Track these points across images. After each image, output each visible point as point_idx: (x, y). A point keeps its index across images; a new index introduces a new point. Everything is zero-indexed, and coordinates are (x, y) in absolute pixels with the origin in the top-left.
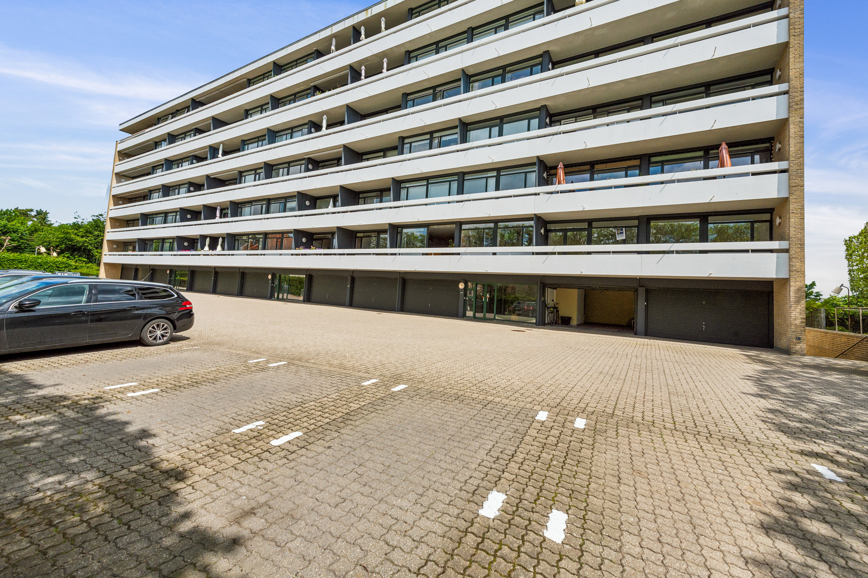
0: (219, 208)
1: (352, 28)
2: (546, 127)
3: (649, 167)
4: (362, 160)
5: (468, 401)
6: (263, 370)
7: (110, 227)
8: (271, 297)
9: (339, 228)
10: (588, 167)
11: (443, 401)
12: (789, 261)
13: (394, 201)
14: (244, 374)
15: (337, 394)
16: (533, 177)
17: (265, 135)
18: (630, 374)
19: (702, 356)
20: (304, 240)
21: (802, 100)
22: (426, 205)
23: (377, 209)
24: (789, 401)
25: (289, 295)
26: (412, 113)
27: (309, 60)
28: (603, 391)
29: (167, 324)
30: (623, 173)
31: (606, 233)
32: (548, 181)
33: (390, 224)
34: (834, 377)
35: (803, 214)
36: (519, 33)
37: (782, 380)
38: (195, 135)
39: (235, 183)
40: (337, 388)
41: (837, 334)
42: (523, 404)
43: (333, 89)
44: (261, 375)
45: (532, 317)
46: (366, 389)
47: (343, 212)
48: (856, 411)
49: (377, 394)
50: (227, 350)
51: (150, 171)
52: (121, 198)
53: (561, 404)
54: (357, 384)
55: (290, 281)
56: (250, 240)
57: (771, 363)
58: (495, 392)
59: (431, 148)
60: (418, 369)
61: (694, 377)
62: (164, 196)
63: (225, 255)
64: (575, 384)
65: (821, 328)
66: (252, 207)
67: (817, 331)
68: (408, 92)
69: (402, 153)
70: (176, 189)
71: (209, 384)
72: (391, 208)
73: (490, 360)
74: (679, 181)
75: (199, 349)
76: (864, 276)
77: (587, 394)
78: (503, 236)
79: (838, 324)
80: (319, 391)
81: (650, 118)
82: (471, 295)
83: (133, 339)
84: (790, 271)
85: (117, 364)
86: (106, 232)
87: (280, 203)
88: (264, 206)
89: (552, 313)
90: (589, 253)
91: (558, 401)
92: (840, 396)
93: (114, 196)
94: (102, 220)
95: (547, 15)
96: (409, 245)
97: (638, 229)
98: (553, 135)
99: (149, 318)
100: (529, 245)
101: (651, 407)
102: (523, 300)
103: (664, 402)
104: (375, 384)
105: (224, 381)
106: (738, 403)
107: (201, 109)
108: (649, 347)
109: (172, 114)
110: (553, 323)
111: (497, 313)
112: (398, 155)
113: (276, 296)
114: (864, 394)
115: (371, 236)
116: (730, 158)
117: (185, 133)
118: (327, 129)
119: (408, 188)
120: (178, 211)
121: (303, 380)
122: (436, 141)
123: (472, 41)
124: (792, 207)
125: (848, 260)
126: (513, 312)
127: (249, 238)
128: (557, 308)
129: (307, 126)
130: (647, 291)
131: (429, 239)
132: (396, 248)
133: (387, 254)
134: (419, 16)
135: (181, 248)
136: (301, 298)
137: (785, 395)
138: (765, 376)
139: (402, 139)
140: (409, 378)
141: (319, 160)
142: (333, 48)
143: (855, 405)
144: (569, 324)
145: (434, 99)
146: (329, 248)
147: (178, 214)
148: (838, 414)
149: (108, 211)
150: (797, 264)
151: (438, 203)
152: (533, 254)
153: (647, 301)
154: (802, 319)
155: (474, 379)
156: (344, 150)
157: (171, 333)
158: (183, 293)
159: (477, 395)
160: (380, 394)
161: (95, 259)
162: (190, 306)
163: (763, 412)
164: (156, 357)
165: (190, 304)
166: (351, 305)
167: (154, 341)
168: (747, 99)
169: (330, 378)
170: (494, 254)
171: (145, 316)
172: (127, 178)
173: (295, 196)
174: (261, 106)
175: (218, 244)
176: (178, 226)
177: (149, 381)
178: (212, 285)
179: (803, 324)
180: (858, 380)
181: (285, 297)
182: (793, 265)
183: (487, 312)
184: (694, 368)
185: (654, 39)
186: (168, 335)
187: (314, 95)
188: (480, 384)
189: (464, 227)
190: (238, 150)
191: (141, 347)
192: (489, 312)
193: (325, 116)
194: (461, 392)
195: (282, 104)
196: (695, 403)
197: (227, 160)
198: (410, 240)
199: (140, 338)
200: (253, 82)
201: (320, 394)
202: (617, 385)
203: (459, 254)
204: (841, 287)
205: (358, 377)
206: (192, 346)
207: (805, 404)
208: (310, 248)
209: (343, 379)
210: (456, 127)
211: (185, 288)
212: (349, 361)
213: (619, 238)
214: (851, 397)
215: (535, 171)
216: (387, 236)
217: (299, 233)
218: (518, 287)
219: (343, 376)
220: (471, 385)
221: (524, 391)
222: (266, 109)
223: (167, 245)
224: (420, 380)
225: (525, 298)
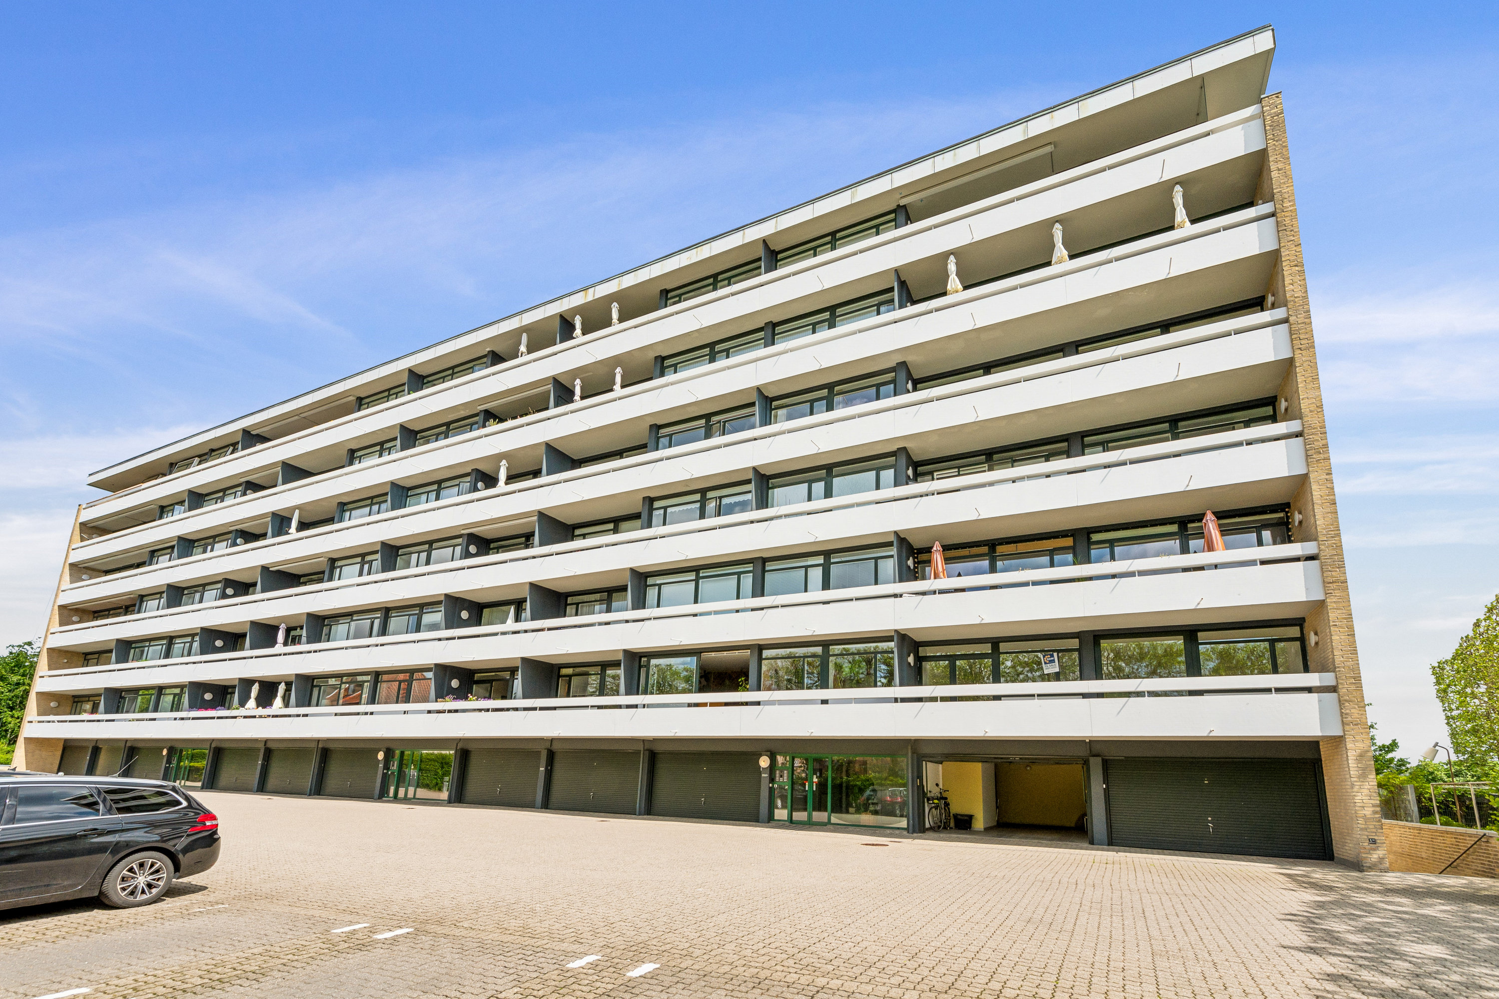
0: (283, 627)
1: (558, 318)
2: (907, 484)
3: (1089, 550)
4: (572, 538)
5: (779, 989)
6: (362, 947)
7: (47, 667)
8: (382, 796)
9: (525, 660)
10: (985, 549)
11: (729, 993)
12: (1340, 706)
13: (633, 609)
14: (322, 957)
15: (516, 990)
16: (889, 567)
17: (386, 494)
18: (1082, 920)
19: (1211, 879)
20: (455, 683)
21: (1326, 446)
22: (695, 615)
23: (600, 624)
24: (1362, 957)
25: (418, 789)
26: (668, 458)
27: (476, 368)
28: (1033, 956)
29: (162, 861)
30: (1046, 559)
31: (1026, 659)
32: (917, 572)
33: (626, 652)
34: (1437, 910)
35: (1351, 628)
36: (854, 333)
37: (1350, 919)
38: (244, 494)
39: (321, 581)
40: (516, 976)
41: (1436, 831)
42: (884, 989)
43: (521, 416)
44: (358, 957)
45: (902, 816)
46: (576, 976)
47: (533, 631)
48: (1477, 970)
49: (598, 984)
50: (287, 909)
51: (146, 558)
52: (77, 610)
53: (955, 986)
54: (557, 966)
55: (423, 764)
56: (343, 686)
57: (1331, 889)
58: (830, 968)
59: (702, 516)
60: (681, 930)
61: (1197, 921)
62: (169, 606)
63: (290, 716)
64: (981, 944)
65: (1412, 821)
66: (353, 623)
67: (1404, 827)
68: (660, 422)
69: (649, 525)
70: (196, 591)
71: (248, 983)
72: (627, 621)
73: (821, 905)
74: (1142, 573)
75: (226, 911)
76: (1473, 727)
77: (1004, 962)
78: (839, 667)
79: (1439, 812)
80: (478, 985)
81: (1084, 471)
82: (783, 779)
83: (84, 896)
84: (1343, 723)
85: (47, 951)
86: (36, 677)
87: (409, 615)
88: (377, 622)
89: (936, 808)
90: (997, 698)
91: (951, 979)
92: (1448, 943)
93: (62, 608)
94: (30, 652)
95: (901, 307)
96: (662, 689)
97: (1080, 654)
98: (921, 496)
99: (122, 851)
100: (889, 684)
101: (1121, 983)
102: (881, 785)
103: (1143, 971)
104: (594, 965)
105: (280, 974)
106: (1275, 966)
107: (259, 447)
108: (1117, 866)
109: (199, 456)
110: (939, 827)
111: (833, 811)
112: (642, 528)
113: (392, 793)
114: (1488, 939)
115: (587, 674)
116: (1222, 535)
117: (224, 490)
118: (506, 484)
119: (660, 585)
120: (197, 634)
121: (447, 965)
122: (711, 506)
123: (773, 344)
124: (1332, 615)
125: (1442, 701)
126: (864, 808)
127: (342, 683)
128: (946, 798)
129: (468, 479)
130: (1107, 765)
131: (701, 677)
132: (638, 694)
133: (620, 707)
134: (679, 301)
135: (197, 703)
136: (444, 795)
137: (1356, 947)
138: (1320, 912)
139: (650, 501)
140: (663, 948)
141: (489, 538)
142: (523, 348)
143: (1474, 960)
144: (970, 827)
145: (708, 436)
146: (504, 697)
147: (197, 638)
148: (1446, 977)
149: (46, 636)
150: (1353, 711)
151: (717, 613)
152: (896, 700)
153: (1106, 781)
154: (1374, 806)
155: (790, 945)
156: (539, 520)
157: (169, 879)
158: (193, 794)
159: (796, 976)
160: (604, 985)
161: (6, 731)
162: (214, 822)
163: (1318, 980)
164: (133, 931)
165: (214, 818)
166: (546, 805)
167: (131, 898)
168: (1239, 444)
169: (501, 957)
170: (825, 702)
171: (116, 848)
172: (94, 573)
173: (440, 603)
174: (382, 444)
175: (276, 696)
176: (194, 663)
177: (116, 982)
178: (257, 776)
179: (1377, 816)
180: (1478, 912)
181: (410, 794)
182: (1346, 714)
183: (814, 810)
184: (1196, 903)
185: (1080, 348)
186: (161, 883)
187: (484, 426)
188: (801, 955)
189: (766, 653)
190: (330, 520)
191: (100, 912)
192: (819, 810)
193: (504, 462)
194: (765, 971)
195: (421, 441)
196: (1199, 970)
197: (307, 538)
198: (664, 678)
199: (101, 893)
200: (368, 403)
201: (481, 990)
202: (1059, 942)
203: (758, 703)
204: (1435, 747)
205: (560, 953)
206: (212, 904)
207: (1389, 961)
208: (466, 698)
209: (530, 958)
210: (748, 482)
211: (199, 784)
212: (541, 921)
213: (1049, 669)
214: (1467, 945)
215: (892, 556)
216: (621, 672)
217: (445, 671)
218: (872, 761)
219: (529, 953)
220: (785, 956)
221: (885, 964)
222: (390, 448)
223: (167, 700)
224: (684, 953)
225: (886, 779)
